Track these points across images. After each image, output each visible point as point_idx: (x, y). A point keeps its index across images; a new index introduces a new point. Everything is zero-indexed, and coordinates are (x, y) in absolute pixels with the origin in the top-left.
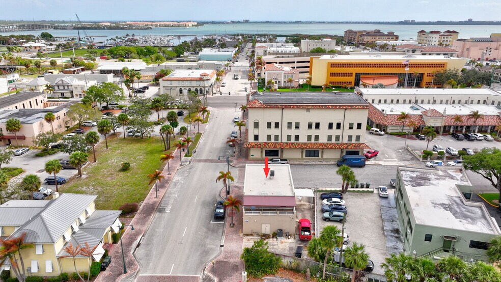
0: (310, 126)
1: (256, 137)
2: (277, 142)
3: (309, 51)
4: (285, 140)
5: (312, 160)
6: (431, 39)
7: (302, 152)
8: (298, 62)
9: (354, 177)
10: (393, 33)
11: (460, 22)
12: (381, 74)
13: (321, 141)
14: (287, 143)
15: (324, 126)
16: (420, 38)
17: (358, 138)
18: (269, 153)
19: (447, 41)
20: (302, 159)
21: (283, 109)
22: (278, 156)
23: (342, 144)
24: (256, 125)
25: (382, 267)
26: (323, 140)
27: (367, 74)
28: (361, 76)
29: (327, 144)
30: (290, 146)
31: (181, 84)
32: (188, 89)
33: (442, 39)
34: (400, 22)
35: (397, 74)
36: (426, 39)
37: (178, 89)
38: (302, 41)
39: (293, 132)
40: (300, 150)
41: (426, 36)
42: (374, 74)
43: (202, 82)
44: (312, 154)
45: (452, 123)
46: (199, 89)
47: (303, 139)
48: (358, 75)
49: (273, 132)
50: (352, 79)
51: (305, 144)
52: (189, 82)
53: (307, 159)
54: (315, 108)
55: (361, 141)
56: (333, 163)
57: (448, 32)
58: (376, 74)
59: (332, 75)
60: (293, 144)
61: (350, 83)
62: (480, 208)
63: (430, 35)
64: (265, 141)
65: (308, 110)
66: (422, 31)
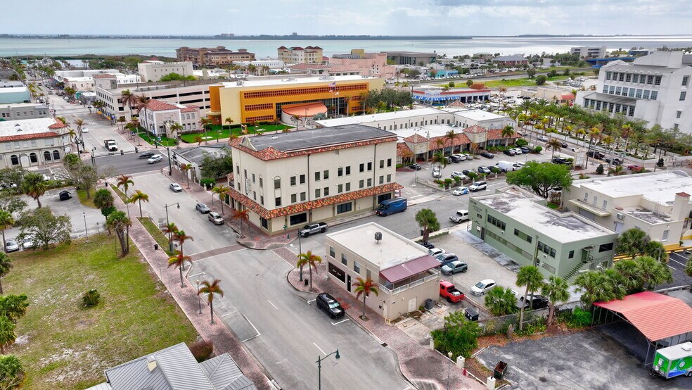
0: (340, 173)
1: (278, 201)
2: (304, 201)
3: (159, 78)
4: (313, 198)
5: (346, 217)
6: (297, 57)
7: (334, 208)
8: (181, 95)
9: (436, 220)
10: (246, 50)
11: (285, 36)
12: (304, 102)
13: (352, 190)
14: (316, 201)
15: (355, 170)
16: (282, 56)
17: (389, 177)
18: (295, 220)
19: (313, 59)
20: (334, 218)
21: (309, 155)
22: (306, 221)
23: (375, 188)
24: (277, 184)
25: (576, 292)
26: (355, 187)
27: (288, 103)
28: (283, 107)
29: (360, 191)
30: (320, 204)
31: (13, 147)
32: (28, 154)
33: (308, 57)
34: (216, 36)
35: (321, 100)
36: (289, 57)
37: (9, 157)
38: (140, 65)
39: (322, 184)
40: (331, 207)
41: (289, 53)
42: (296, 102)
43: (55, 139)
44: (344, 209)
45: (435, 146)
46: (51, 152)
47: (333, 192)
48: (278, 105)
49: (299, 188)
50: (273, 112)
51: (337, 197)
52: (29, 142)
53: (339, 217)
54: (345, 148)
55: (392, 181)
56: (370, 214)
57: (310, 47)
58: (298, 102)
59: (248, 108)
60: (323, 200)
61: (271, 117)
62: (572, 216)
63: (295, 52)
64: (290, 204)
65: (337, 151)
66: (282, 48)
